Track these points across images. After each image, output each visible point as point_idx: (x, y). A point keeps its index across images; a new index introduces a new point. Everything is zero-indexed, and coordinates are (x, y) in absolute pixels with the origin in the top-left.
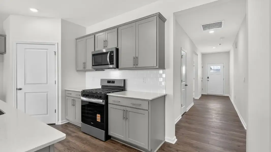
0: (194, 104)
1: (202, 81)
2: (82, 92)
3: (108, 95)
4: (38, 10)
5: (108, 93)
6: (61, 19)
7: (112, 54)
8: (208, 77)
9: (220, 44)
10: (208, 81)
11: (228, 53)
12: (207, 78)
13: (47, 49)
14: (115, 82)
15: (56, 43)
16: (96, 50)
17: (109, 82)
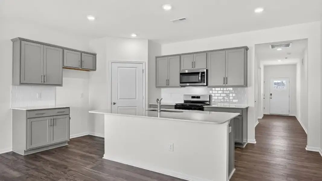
0: (258, 123)
1: (264, 98)
2: (175, 105)
3: (203, 107)
4: (136, 34)
5: (203, 105)
6: (148, 40)
7: (204, 74)
8: (271, 94)
9: (286, 58)
10: (271, 98)
11: (295, 65)
12: (269, 95)
13: (136, 68)
14: (200, 97)
15: (143, 62)
16: (181, 70)
17: (193, 97)
